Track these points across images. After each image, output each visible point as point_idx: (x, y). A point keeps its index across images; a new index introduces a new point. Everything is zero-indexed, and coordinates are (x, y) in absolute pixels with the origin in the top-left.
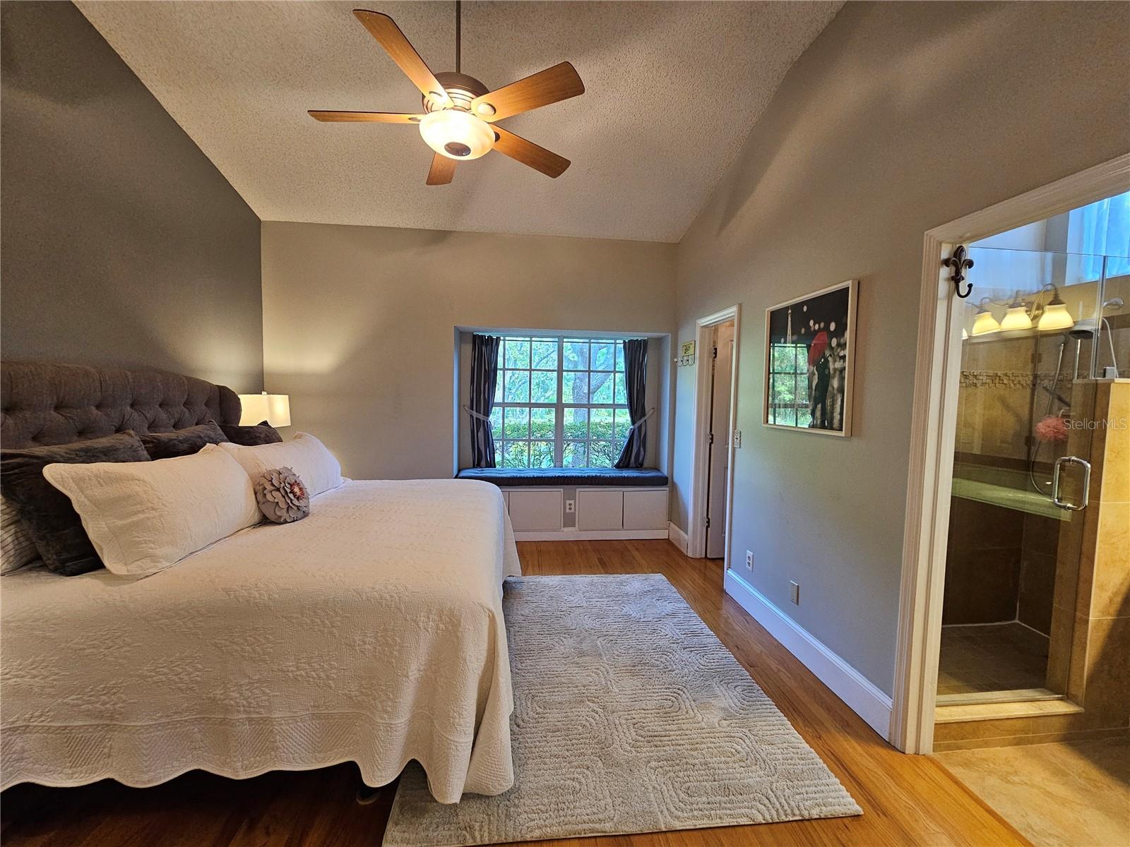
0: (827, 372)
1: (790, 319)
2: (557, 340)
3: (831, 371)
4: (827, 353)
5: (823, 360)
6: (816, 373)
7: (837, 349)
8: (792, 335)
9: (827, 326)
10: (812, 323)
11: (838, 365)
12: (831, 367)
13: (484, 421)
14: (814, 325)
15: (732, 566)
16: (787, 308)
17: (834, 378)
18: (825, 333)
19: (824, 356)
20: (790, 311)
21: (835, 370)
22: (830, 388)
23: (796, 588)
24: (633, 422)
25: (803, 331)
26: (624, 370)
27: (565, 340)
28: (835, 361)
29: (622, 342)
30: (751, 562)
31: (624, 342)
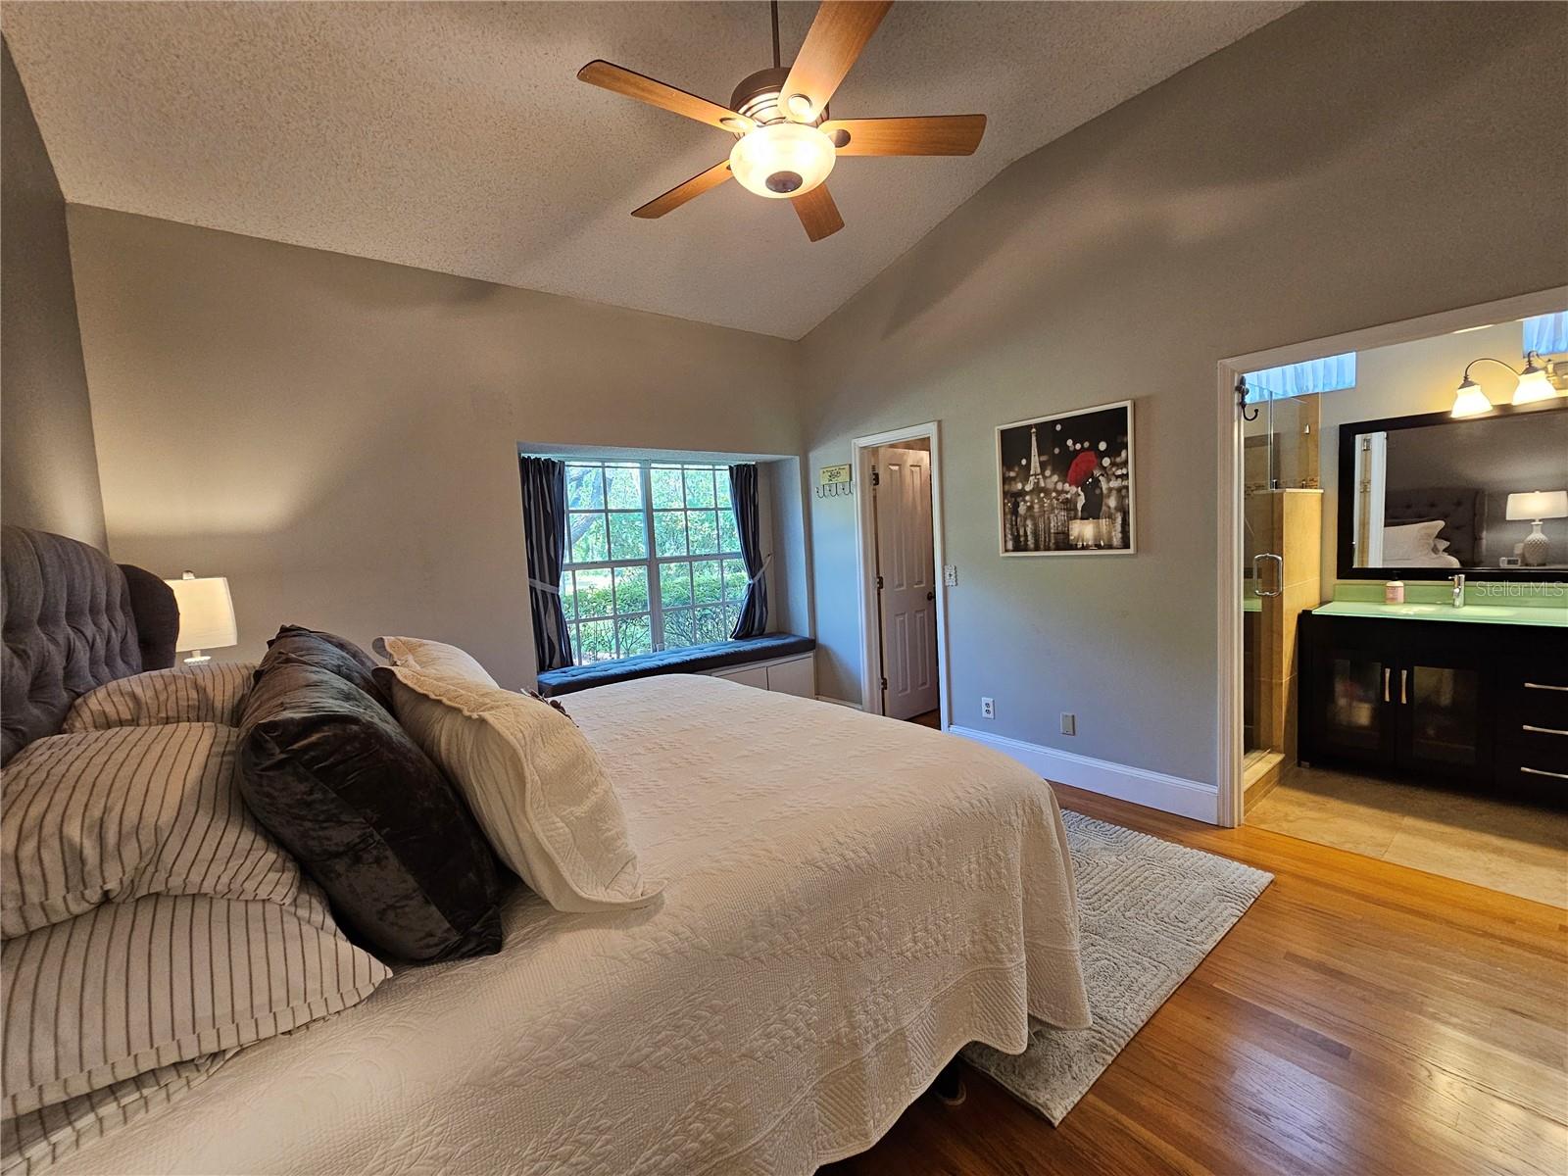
0: (1098, 492)
1: (1034, 439)
2: (638, 465)
3: (1105, 491)
4: (1097, 473)
5: (1090, 480)
6: (1082, 494)
7: (1111, 469)
8: (1039, 455)
9: (1094, 447)
10: (1070, 442)
11: (1115, 484)
12: (1104, 485)
13: (553, 595)
14: (1074, 444)
15: (954, 720)
16: (1030, 427)
17: (1109, 497)
18: (1093, 453)
19: (1092, 476)
20: (1034, 430)
21: (1110, 490)
22: (1104, 508)
23: (1071, 719)
24: (752, 575)
25: (1057, 451)
26: (731, 506)
27: (653, 465)
28: (1109, 480)
29: (727, 467)
30: (991, 709)
31: (731, 468)
